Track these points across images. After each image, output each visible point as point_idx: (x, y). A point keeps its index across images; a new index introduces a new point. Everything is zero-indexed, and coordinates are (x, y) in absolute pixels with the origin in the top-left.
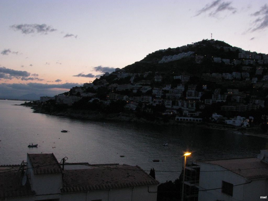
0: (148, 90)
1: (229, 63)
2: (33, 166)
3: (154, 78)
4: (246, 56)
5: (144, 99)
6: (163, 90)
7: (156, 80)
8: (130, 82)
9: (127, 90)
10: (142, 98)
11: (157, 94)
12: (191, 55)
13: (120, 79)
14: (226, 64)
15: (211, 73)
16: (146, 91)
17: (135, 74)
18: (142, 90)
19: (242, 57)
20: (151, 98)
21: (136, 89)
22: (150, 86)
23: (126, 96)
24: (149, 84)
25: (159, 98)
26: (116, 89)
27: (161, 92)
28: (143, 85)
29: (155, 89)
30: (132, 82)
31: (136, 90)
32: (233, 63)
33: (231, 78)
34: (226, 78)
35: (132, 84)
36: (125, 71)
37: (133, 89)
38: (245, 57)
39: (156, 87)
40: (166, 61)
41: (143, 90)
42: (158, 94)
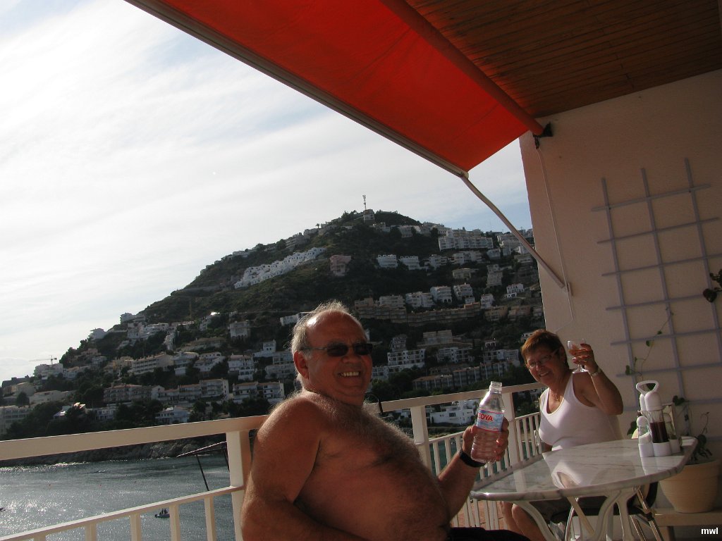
0: (217, 364)
1: (418, 265)
3: (229, 330)
4: (456, 244)
5: (209, 389)
6: (255, 359)
7: (233, 334)
8: (164, 348)
9: (159, 370)
10: (203, 388)
11: (241, 371)
12: (317, 256)
13: (137, 341)
14: (410, 269)
15: (376, 298)
16: (211, 366)
17: (176, 325)
18: (199, 367)
19: (448, 246)
20: (225, 383)
21: (184, 365)
22: (218, 353)
23: (159, 387)
24: (217, 345)
25: (247, 380)
26: (129, 371)
27: (250, 363)
28: (201, 351)
29: (234, 360)
30: (169, 348)
31: (184, 368)
32: (429, 265)
33: (429, 302)
34: (415, 304)
35: (171, 353)
36: (146, 321)
37: (175, 366)
38: (454, 247)
39: (235, 354)
40: (254, 281)
41: (201, 365)
42: (243, 371)
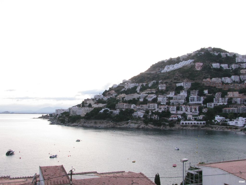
2: (44, 178)
